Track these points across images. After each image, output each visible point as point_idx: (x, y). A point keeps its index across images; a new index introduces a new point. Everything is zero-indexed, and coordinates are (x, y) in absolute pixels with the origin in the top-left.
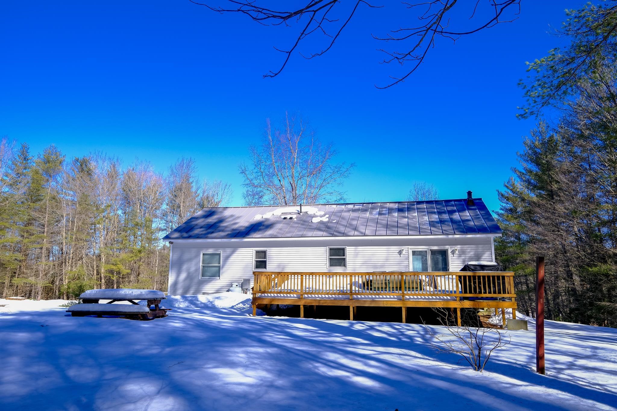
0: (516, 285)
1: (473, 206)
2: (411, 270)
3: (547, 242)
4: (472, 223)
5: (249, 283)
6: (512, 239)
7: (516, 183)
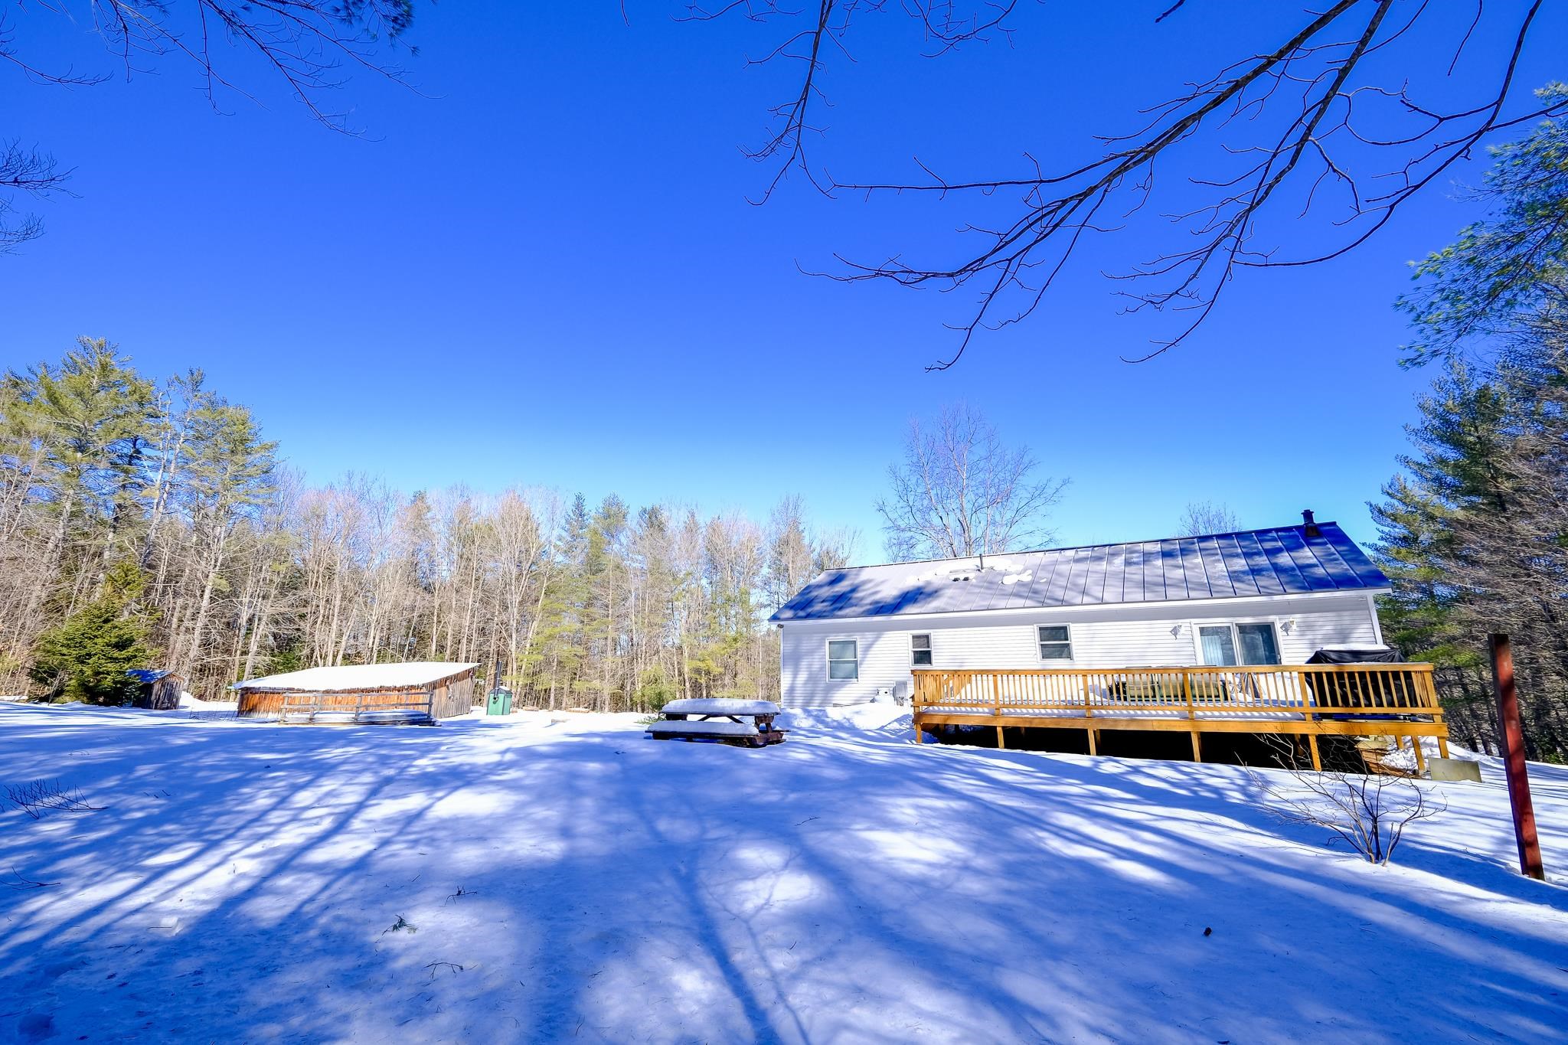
0: (1438, 686)
1: (1317, 538)
2: (1201, 662)
3: (1502, 599)
4: (1320, 571)
5: (906, 688)
6: (1416, 595)
7: (1409, 485)
